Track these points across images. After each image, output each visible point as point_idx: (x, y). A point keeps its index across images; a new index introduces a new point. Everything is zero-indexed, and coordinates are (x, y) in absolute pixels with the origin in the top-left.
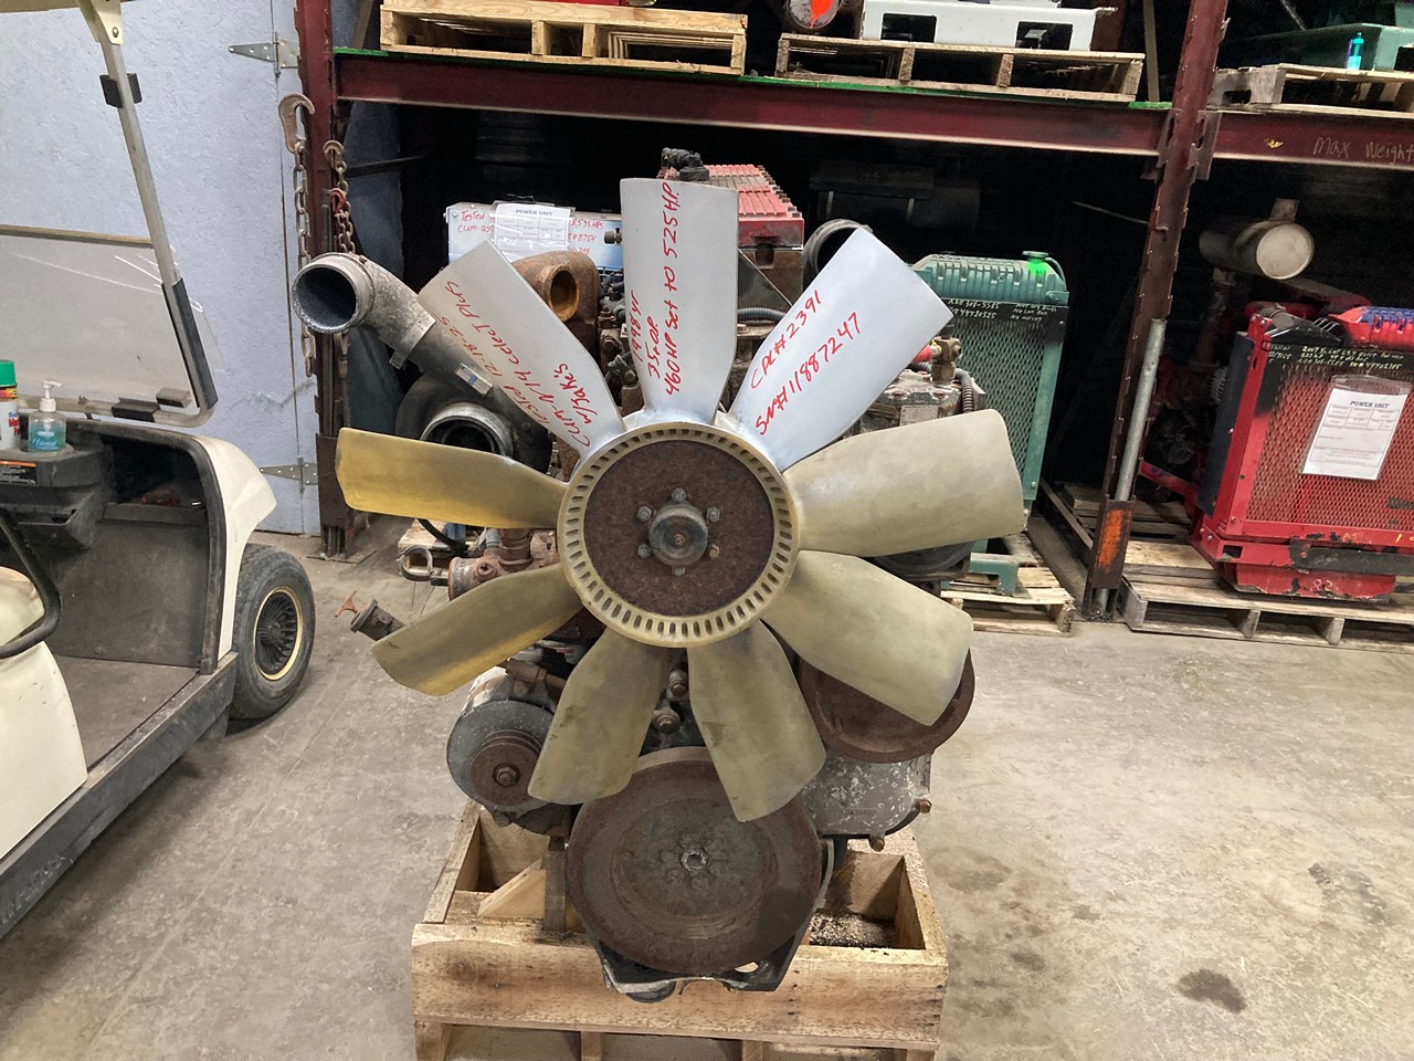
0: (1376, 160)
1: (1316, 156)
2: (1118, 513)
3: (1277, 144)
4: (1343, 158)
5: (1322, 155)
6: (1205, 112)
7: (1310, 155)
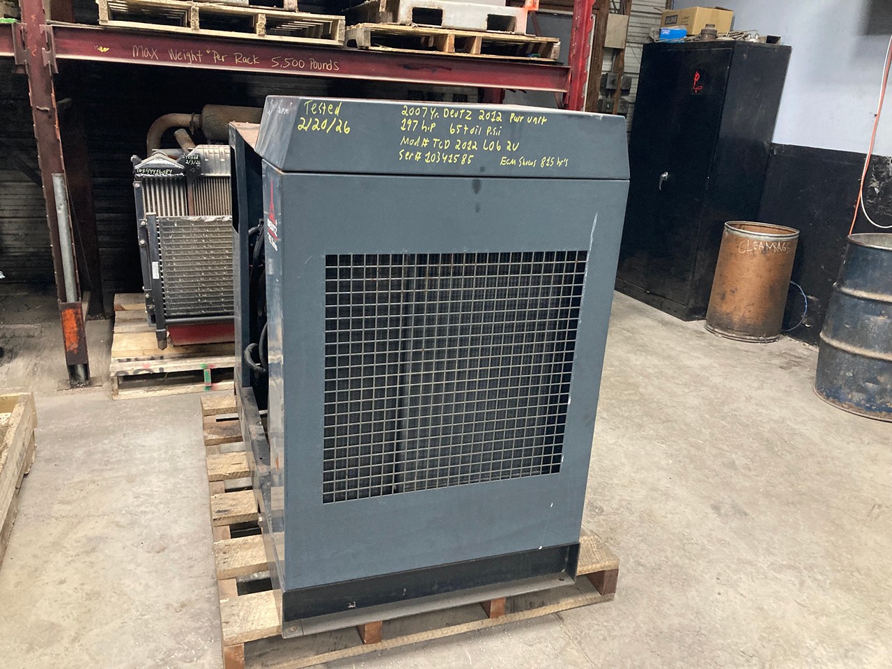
0: (178, 61)
1: (136, 58)
2: (71, 311)
3: (106, 50)
4: (154, 59)
5: (140, 58)
6: (45, 26)
7: (131, 57)
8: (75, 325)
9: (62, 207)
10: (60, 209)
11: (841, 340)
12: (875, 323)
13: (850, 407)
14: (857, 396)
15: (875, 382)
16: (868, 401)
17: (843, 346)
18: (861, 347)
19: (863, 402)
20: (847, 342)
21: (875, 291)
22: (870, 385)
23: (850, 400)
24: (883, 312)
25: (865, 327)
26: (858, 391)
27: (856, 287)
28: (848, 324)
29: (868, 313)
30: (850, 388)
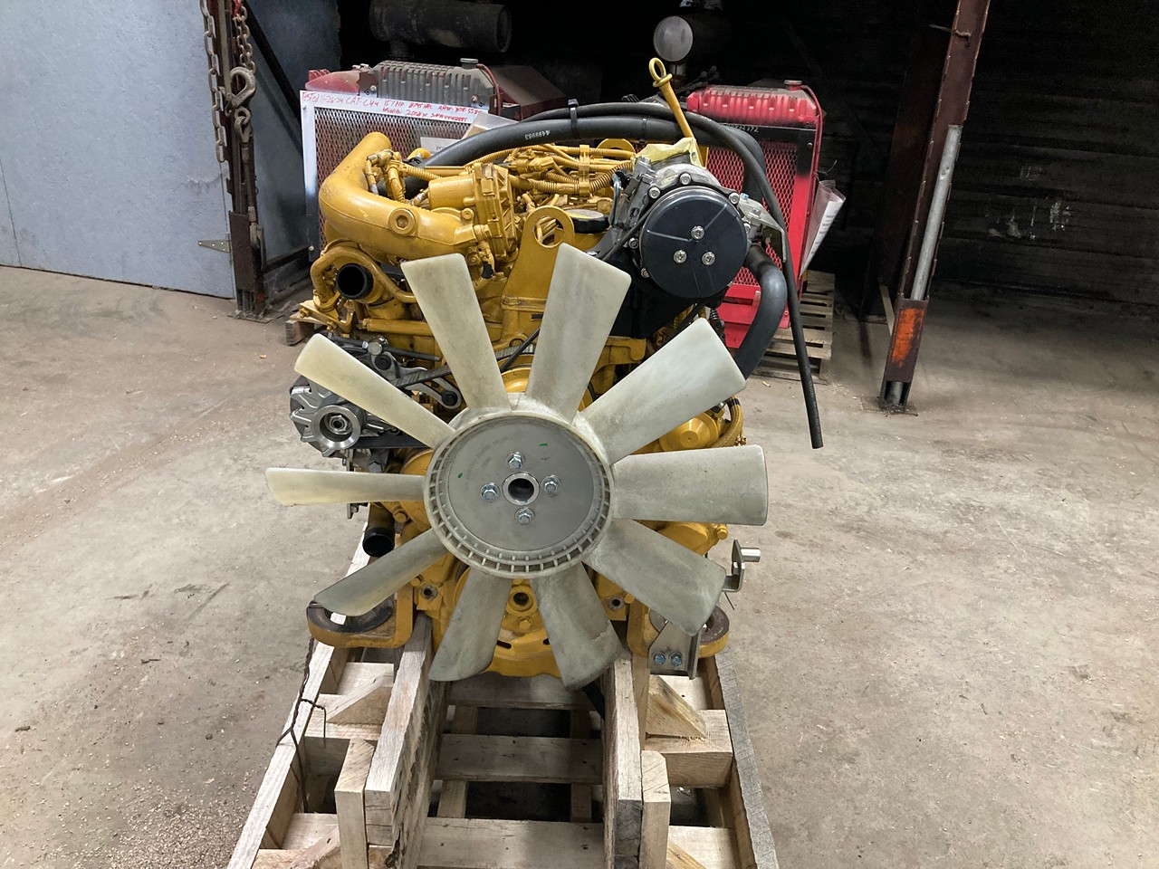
2: (910, 312)
8: (912, 330)
9: (948, 171)
10: (944, 174)
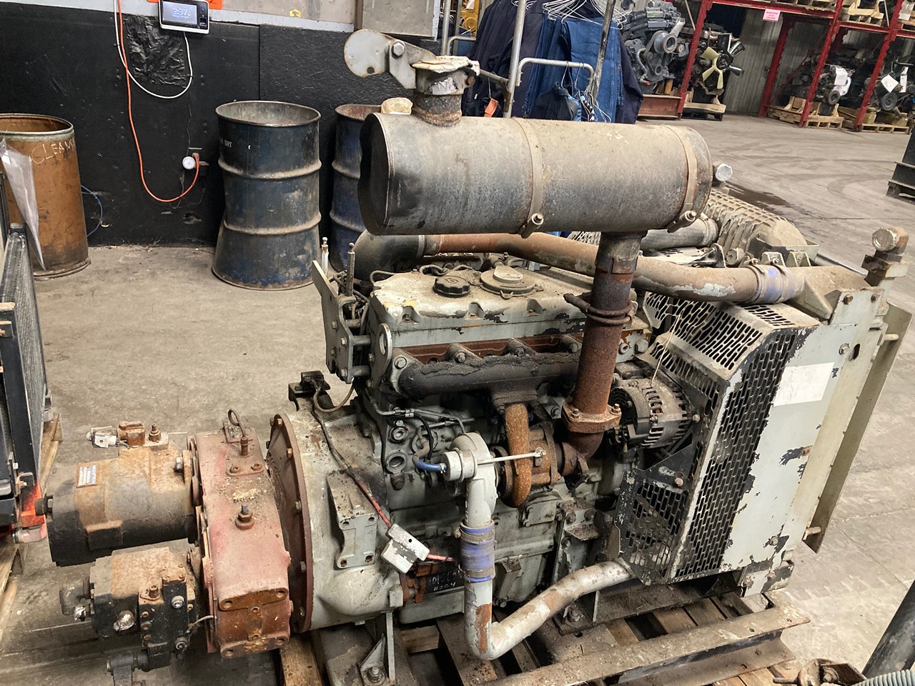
11: (267, 226)
12: (293, 198)
13: (290, 284)
14: (294, 272)
15: (303, 252)
16: (303, 270)
17: (272, 231)
18: (288, 226)
19: (299, 274)
20: (275, 226)
21: (288, 169)
22: (300, 257)
23: (289, 278)
24: (296, 187)
25: (287, 206)
26: (293, 267)
27: (272, 170)
28: (272, 209)
29: (286, 192)
30: (286, 267)
